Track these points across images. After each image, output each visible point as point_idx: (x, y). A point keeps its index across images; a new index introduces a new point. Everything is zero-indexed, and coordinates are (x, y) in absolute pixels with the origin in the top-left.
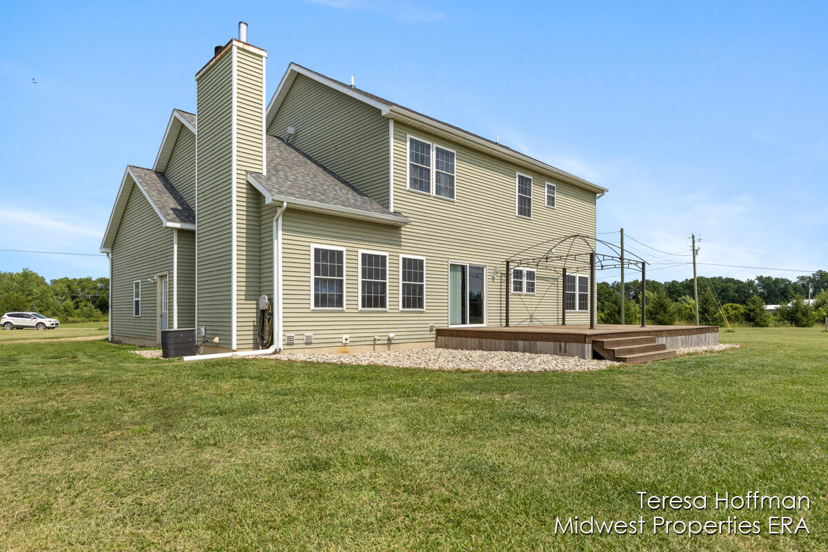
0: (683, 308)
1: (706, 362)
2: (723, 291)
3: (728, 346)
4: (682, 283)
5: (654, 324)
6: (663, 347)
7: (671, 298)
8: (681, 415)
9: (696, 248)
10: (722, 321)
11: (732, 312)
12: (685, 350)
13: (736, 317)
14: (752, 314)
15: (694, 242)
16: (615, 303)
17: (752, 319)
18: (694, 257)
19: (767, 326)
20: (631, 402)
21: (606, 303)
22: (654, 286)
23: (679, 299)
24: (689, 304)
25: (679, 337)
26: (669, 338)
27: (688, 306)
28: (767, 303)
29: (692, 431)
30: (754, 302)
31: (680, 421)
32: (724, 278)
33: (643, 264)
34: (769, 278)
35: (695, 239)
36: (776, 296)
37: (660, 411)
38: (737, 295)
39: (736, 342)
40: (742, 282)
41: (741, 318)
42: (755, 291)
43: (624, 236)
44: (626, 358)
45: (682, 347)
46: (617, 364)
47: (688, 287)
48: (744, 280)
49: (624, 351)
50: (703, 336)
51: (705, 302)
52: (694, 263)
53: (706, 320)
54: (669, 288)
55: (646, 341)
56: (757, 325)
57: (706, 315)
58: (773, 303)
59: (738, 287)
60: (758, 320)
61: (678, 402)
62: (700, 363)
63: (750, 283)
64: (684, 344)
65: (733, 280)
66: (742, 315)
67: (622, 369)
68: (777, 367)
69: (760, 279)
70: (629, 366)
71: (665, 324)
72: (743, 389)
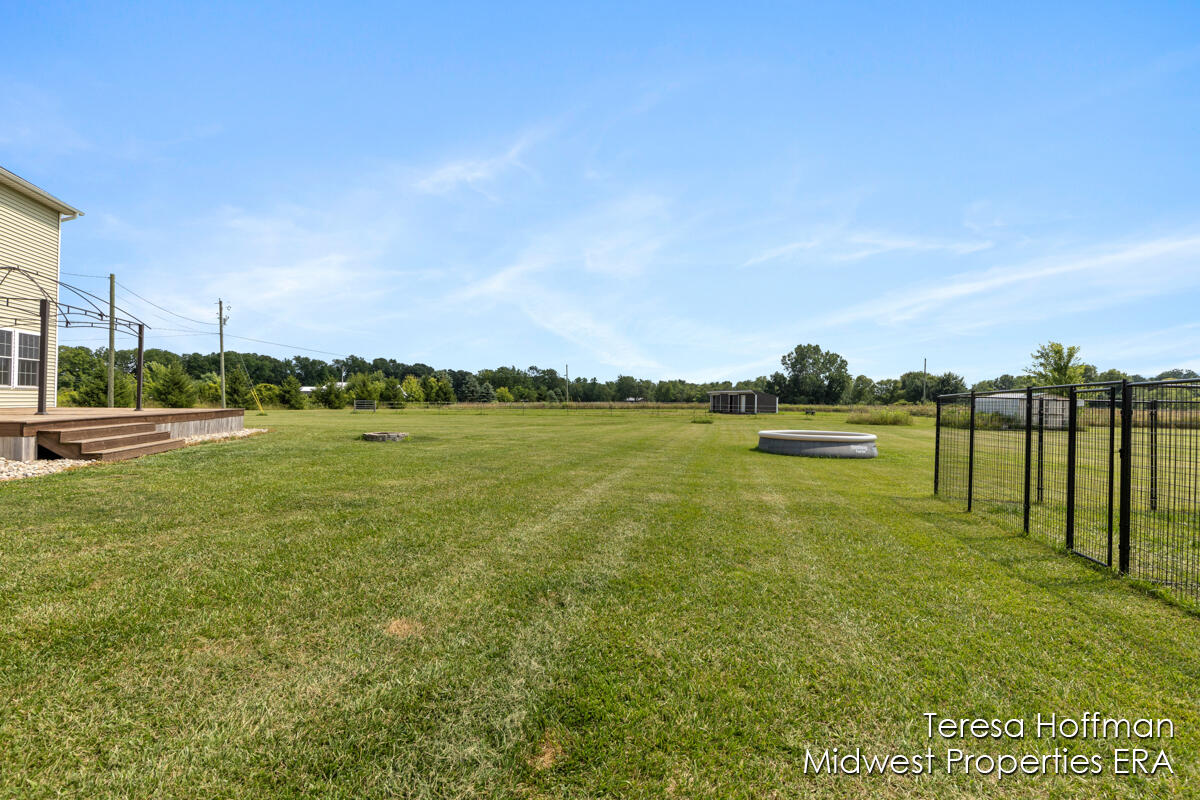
0: (207, 387)
1: (224, 450)
2: (258, 369)
3: (254, 430)
4: (207, 358)
5: (164, 407)
6: (167, 435)
7: (190, 374)
8: (173, 519)
9: (224, 317)
10: (254, 403)
11: (265, 393)
12: (199, 438)
13: (271, 399)
14: (287, 395)
15: (221, 309)
16: (100, 377)
17: (287, 401)
18: (221, 327)
19: (302, 408)
20: (98, 514)
21: (84, 377)
22: (166, 358)
23: (202, 376)
24: (215, 383)
25: (192, 423)
26: (176, 424)
27: (212, 384)
28: (304, 385)
29: (186, 536)
30: (289, 383)
31: (172, 526)
32: (259, 354)
33: (141, 327)
34: (307, 359)
35: (223, 306)
36: (313, 378)
37: (144, 519)
38: (273, 375)
39: (264, 427)
40: (278, 362)
41: (277, 400)
42: (292, 372)
43: (116, 286)
44: (101, 454)
45: (193, 435)
46: (83, 463)
47: (213, 362)
48: (281, 359)
49: (99, 445)
50: (224, 420)
51: (233, 381)
52: (221, 334)
53: (235, 402)
54: (189, 362)
55: (139, 429)
56: (292, 407)
57: (236, 396)
58: (310, 385)
59: (275, 366)
60: (293, 402)
61: (174, 503)
62: (215, 452)
63: (288, 363)
64: (198, 431)
65: (270, 358)
66: (277, 396)
67: (92, 470)
68: (301, 450)
69: (298, 359)
70: (106, 465)
71: (181, 407)
72: (261, 477)
